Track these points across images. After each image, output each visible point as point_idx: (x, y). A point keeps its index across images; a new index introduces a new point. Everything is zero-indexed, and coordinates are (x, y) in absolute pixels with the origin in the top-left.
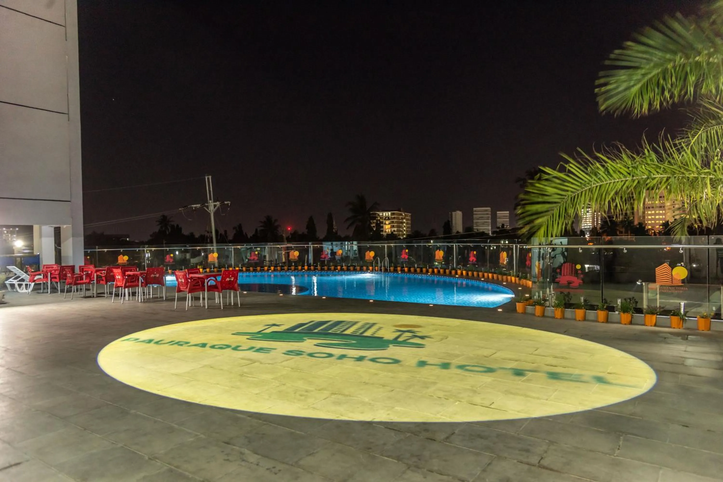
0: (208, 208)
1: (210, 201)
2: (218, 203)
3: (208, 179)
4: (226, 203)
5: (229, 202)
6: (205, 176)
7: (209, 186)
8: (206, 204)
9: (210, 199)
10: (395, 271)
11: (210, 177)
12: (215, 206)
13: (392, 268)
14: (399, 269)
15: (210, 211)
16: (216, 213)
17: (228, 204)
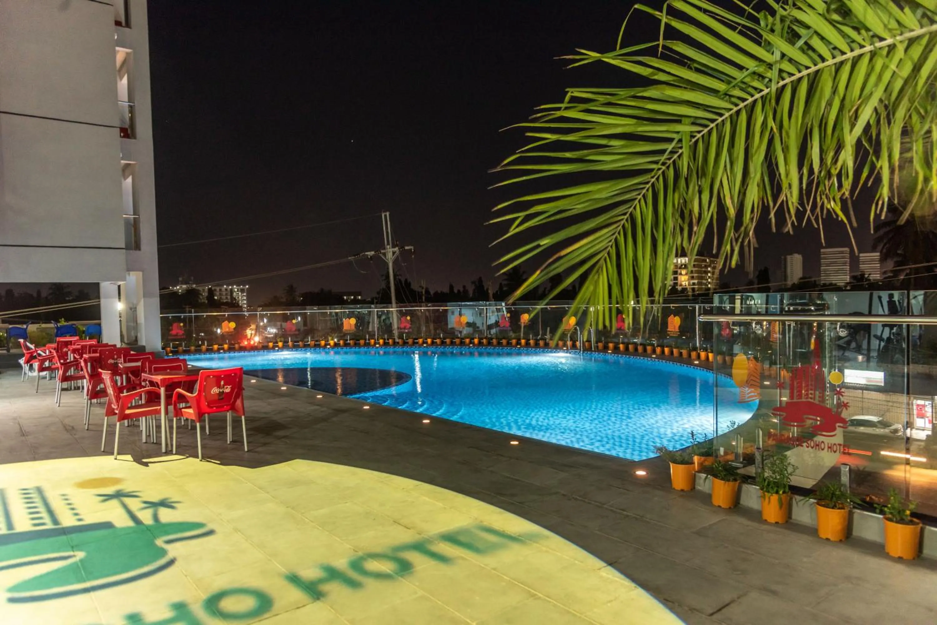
0: (385, 257)
1: (388, 247)
2: (396, 249)
3: (385, 216)
4: (407, 248)
5: (412, 247)
6: (381, 212)
7: (387, 227)
8: (382, 251)
9: (388, 244)
10: (606, 348)
11: (388, 214)
12: (394, 253)
13: (600, 345)
14: (611, 345)
15: (388, 260)
16: (395, 262)
17: (411, 250)
